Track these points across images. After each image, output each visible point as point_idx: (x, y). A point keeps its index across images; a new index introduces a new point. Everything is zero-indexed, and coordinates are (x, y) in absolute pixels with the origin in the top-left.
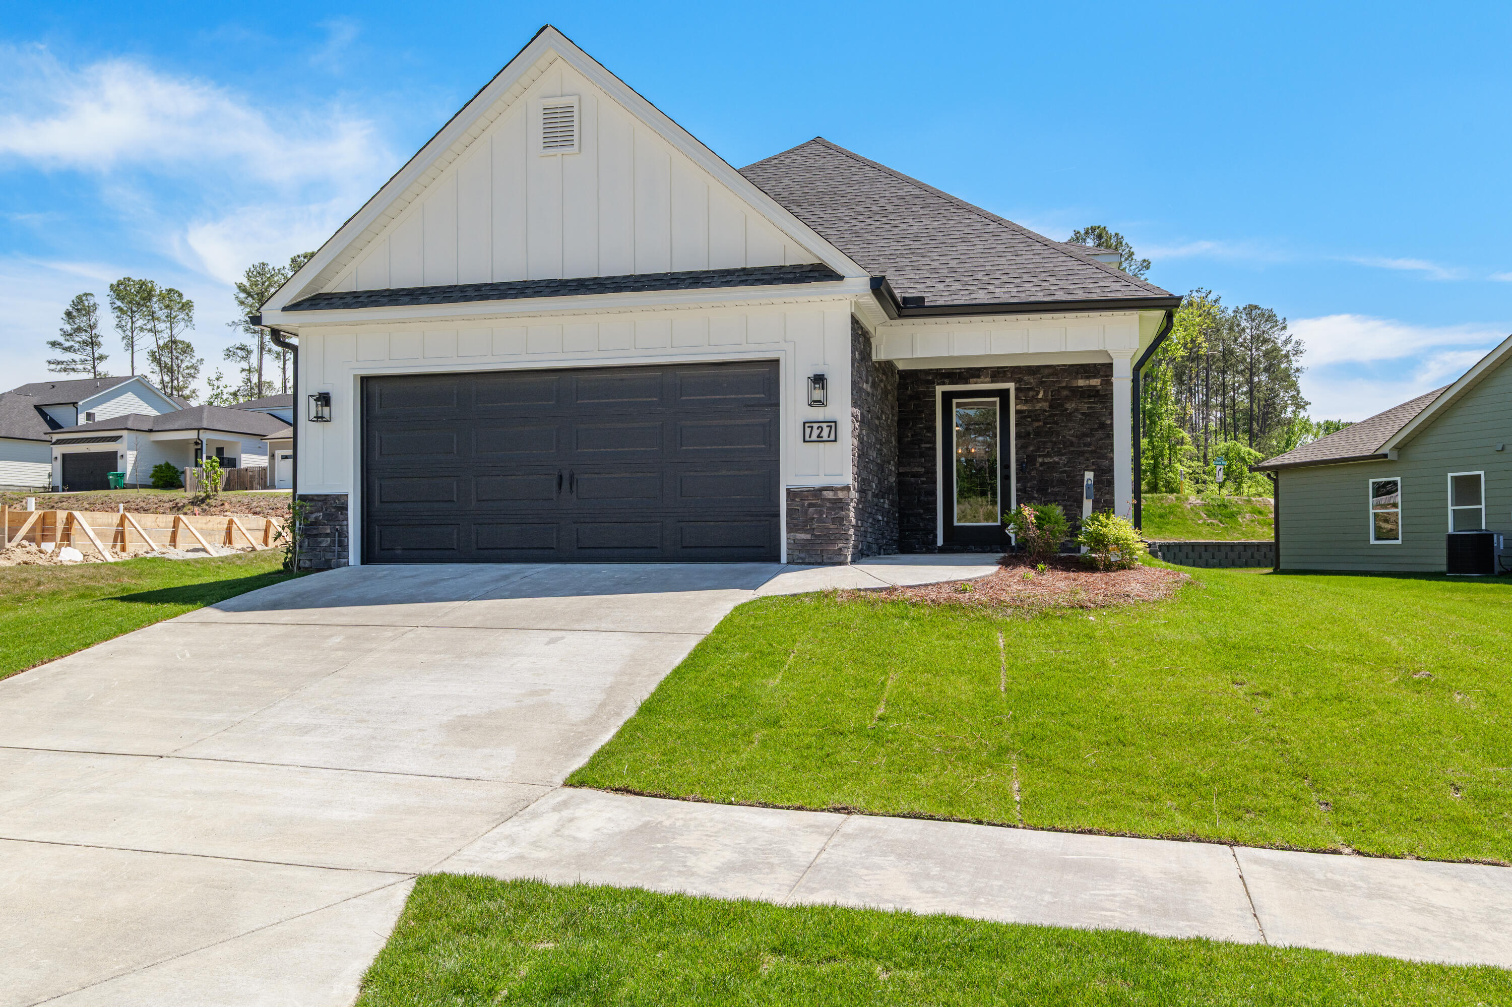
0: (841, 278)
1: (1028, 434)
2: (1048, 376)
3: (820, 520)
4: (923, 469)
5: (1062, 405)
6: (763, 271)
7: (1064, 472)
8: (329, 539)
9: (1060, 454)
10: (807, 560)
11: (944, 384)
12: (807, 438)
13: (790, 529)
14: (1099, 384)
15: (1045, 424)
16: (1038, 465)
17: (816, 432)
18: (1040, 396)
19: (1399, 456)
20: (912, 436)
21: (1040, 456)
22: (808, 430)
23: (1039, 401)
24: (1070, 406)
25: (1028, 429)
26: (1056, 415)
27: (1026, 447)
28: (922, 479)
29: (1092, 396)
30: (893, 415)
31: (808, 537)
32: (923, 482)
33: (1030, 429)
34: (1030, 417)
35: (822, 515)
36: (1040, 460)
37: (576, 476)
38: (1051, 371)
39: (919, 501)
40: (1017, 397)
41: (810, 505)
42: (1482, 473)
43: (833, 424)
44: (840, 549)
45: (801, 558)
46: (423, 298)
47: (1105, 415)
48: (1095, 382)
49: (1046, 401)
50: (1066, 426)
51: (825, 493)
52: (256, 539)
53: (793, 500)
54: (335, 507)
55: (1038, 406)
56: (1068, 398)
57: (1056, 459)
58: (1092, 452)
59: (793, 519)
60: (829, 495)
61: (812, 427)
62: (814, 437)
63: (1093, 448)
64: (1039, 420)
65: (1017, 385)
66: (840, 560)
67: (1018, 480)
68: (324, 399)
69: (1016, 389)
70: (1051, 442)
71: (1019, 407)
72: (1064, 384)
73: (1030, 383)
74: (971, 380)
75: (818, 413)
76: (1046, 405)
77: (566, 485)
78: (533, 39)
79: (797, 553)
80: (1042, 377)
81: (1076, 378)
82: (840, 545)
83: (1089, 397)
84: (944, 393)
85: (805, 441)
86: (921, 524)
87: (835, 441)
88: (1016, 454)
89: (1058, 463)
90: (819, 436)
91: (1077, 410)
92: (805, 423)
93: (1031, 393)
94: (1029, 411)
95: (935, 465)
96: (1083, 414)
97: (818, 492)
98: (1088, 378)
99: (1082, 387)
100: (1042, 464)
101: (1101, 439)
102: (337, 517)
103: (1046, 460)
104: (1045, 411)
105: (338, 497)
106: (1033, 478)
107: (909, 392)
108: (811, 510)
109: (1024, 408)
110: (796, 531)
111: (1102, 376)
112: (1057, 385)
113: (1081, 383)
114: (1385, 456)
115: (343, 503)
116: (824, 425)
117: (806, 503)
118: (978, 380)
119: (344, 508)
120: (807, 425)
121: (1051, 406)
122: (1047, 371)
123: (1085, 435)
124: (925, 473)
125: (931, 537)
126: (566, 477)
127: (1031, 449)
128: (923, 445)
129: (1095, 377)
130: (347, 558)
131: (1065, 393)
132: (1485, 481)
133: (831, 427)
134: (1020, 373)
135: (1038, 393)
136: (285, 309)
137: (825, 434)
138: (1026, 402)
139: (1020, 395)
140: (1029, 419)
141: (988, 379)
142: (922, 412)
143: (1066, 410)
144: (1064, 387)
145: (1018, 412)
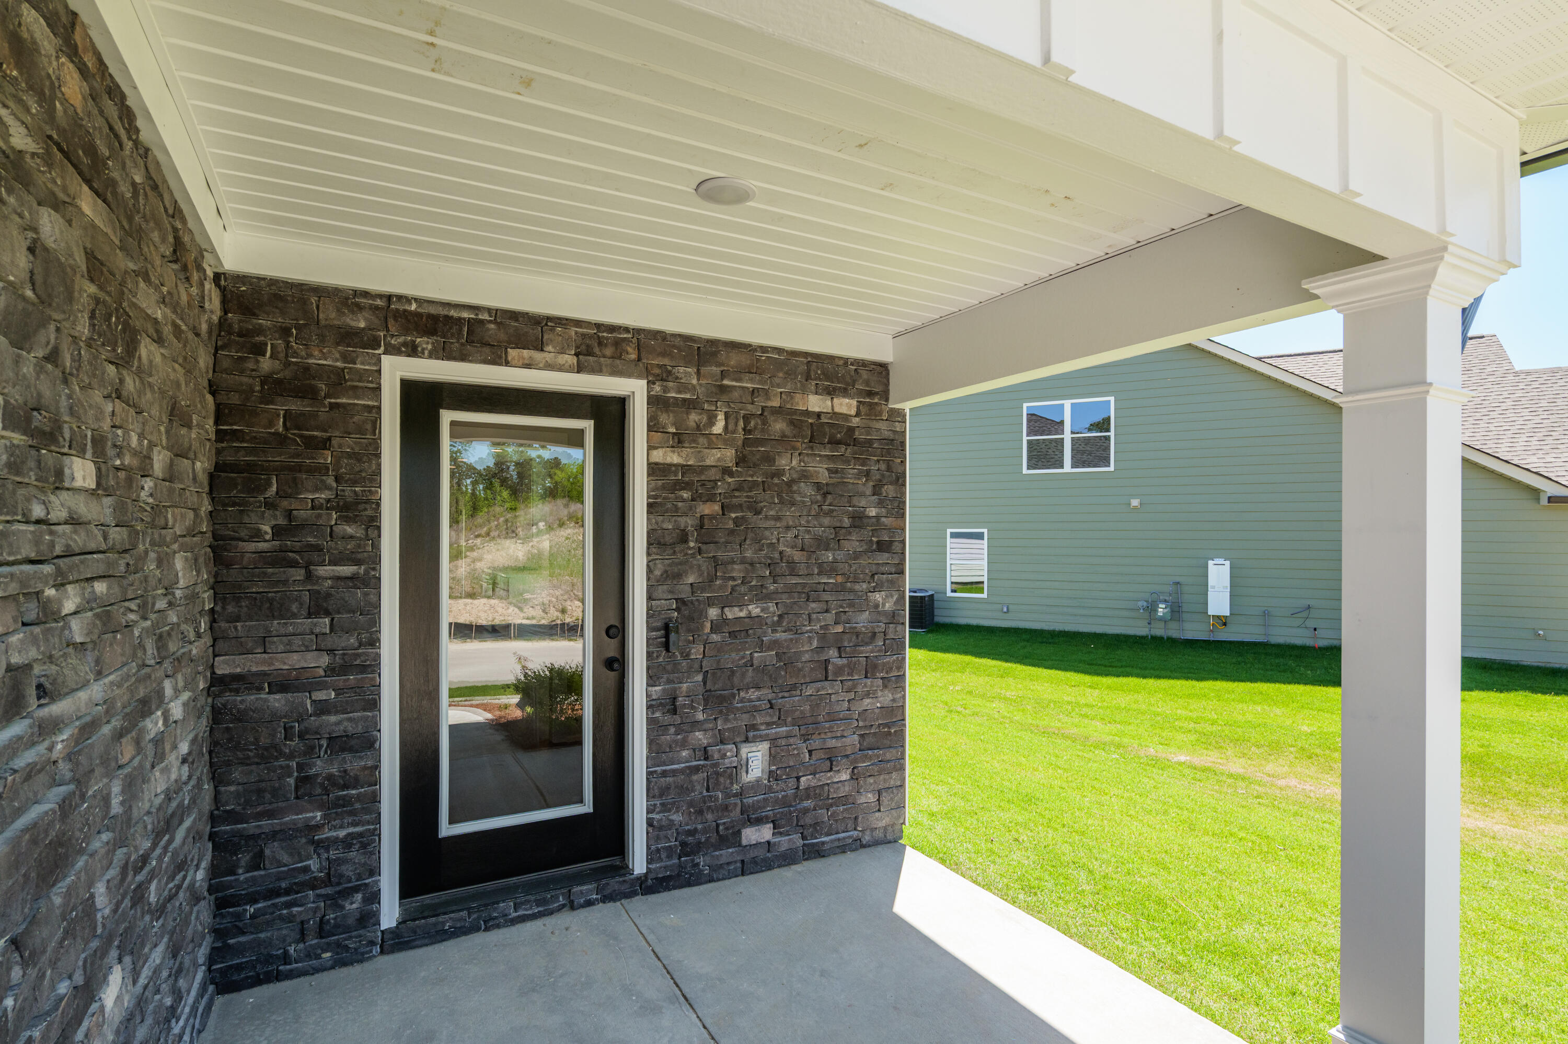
1: (683, 537)
2: (738, 374)
4: (325, 660)
5: (769, 459)
7: (775, 643)
9: (761, 596)
11: (413, 351)
14: (853, 412)
15: (726, 508)
16: (707, 627)
18: (718, 428)
20: (278, 532)
21: (710, 602)
23: (712, 441)
24: (788, 463)
25: (683, 521)
26: (754, 485)
27: (678, 576)
28: (320, 695)
29: (839, 442)
30: (180, 452)
32: (323, 708)
33: (688, 522)
34: (687, 486)
36: (713, 613)
39: (304, 780)
40: (653, 426)
47: (862, 495)
48: (846, 405)
49: (728, 443)
50: (778, 518)
55: (713, 457)
56: (783, 442)
57: (755, 610)
58: (839, 589)
63: (840, 579)
64: (711, 499)
65: (657, 388)
67: (652, 679)
69: (653, 401)
70: (743, 561)
71: (659, 456)
72: (776, 403)
73: (682, 388)
74: (513, 353)
76: (727, 455)
80: (723, 375)
81: (804, 391)
83: (834, 442)
84: (409, 388)
86: (313, 864)
88: (650, 598)
89: (760, 621)
91: (804, 476)
93: (694, 417)
94: (686, 469)
95: (374, 642)
96: (818, 486)
98: (831, 392)
99: (819, 415)
101: (856, 556)
103: (730, 614)
104: (726, 471)
106: (693, 667)
107: (266, 364)
109: (674, 458)
111: (860, 393)
112: (760, 402)
113: (816, 403)
118: (537, 355)
121: (741, 460)
122: (734, 359)
123: (822, 544)
124: (331, 670)
125: (354, 904)
127: (691, 579)
128: (324, 571)
129: (845, 393)
131: (779, 426)
134: (663, 354)
135: (712, 421)
138: (678, 440)
139: (665, 419)
140: (686, 495)
141: (569, 359)
142: (325, 444)
143: (779, 473)
144: (778, 411)
145: (654, 469)
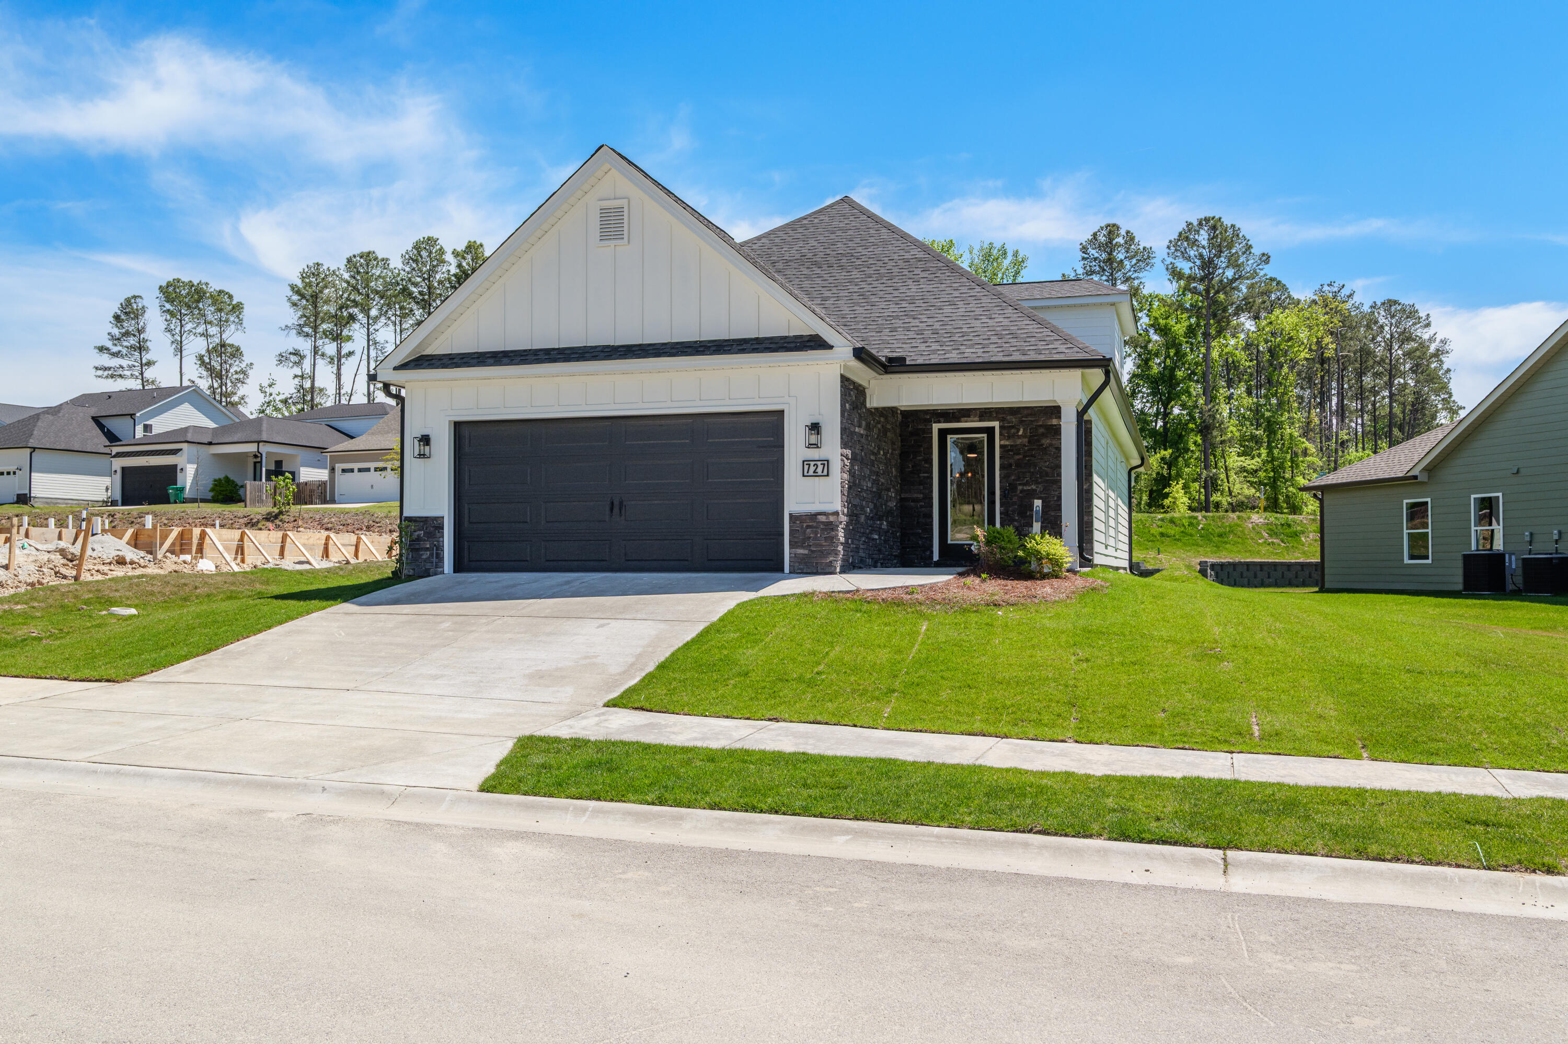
0: (831, 347)
1: (1011, 465)
2: (1027, 416)
3: (816, 538)
4: (922, 496)
5: (1038, 441)
6: (771, 340)
8: (428, 553)
9: (1037, 483)
10: (805, 571)
11: (939, 422)
12: (806, 474)
13: (792, 545)
15: (1025, 457)
16: (1018, 492)
17: (812, 469)
18: (1021, 433)
19: (1429, 478)
20: (912, 466)
21: (1020, 484)
22: (806, 467)
23: (1019, 437)
25: (1010, 461)
26: (1034, 449)
27: (1009, 477)
28: (921, 504)
30: (893, 450)
31: (806, 552)
32: (921, 507)
33: (1011, 461)
34: (1011, 451)
35: (817, 535)
36: (1020, 488)
37: (625, 503)
38: (1029, 411)
39: (918, 523)
40: (1001, 434)
41: (808, 527)
42: (1500, 494)
43: (826, 462)
44: (831, 562)
45: (800, 569)
46: (505, 360)
49: (1025, 437)
50: (1041, 459)
51: (819, 517)
52: (349, 553)
53: (794, 523)
54: (434, 527)
55: (1019, 441)
56: (1043, 435)
57: (1034, 487)
59: (795, 537)
60: (822, 518)
61: (809, 465)
62: (811, 473)
64: (1019, 454)
65: (1002, 423)
66: (831, 571)
67: (1002, 505)
68: (425, 440)
69: (1001, 427)
70: (1030, 472)
71: (1002, 442)
72: (1041, 423)
73: (1012, 422)
74: (962, 419)
75: (814, 454)
76: (1025, 441)
77: (616, 510)
78: (592, 156)
79: (797, 564)
80: (1022, 417)
81: (1051, 418)
82: (831, 559)
84: (940, 430)
85: (804, 476)
86: (920, 542)
87: (828, 475)
88: (1000, 483)
89: (1035, 490)
90: (814, 472)
91: (1051, 445)
92: (804, 461)
93: (1013, 431)
94: (1011, 446)
95: (932, 492)
97: (814, 516)
100: (1022, 491)
102: (435, 534)
103: (1025, 488)
104: (1025, 445)
105: (436, 518)
106: (1014, 503)
107: (910, 429)
108: (808, 530)
109: (1007, 443)
110: (797, 548)
112: (1035, 424)
114: (1415, 477)
115: (440, 524)
116: (819, 463)
117: (805, 525)
118: (969, 419)
119: (441, 527)
120: (805, 463)
121: (1029, 442)
122: (1026, 412)
124: (924, 498)
125: (928, 553)
126: (616, 503)
127: (1013, 478)
128: (922, 475)
130: (443, 567)
131: (1041, 430)
132: (1503, 503)
133: (824, 464)
134: (1003, 414)
135: (1018, 431)
136: (395, 369)
137: (819, 470)
138: (1009, 438)
139: (1004, 432)
140: (1011, 453)
141: (977, 419)
142: (921, 446)
143: (1042, 445)
144: (1041, 426)
145: (1001, 446)
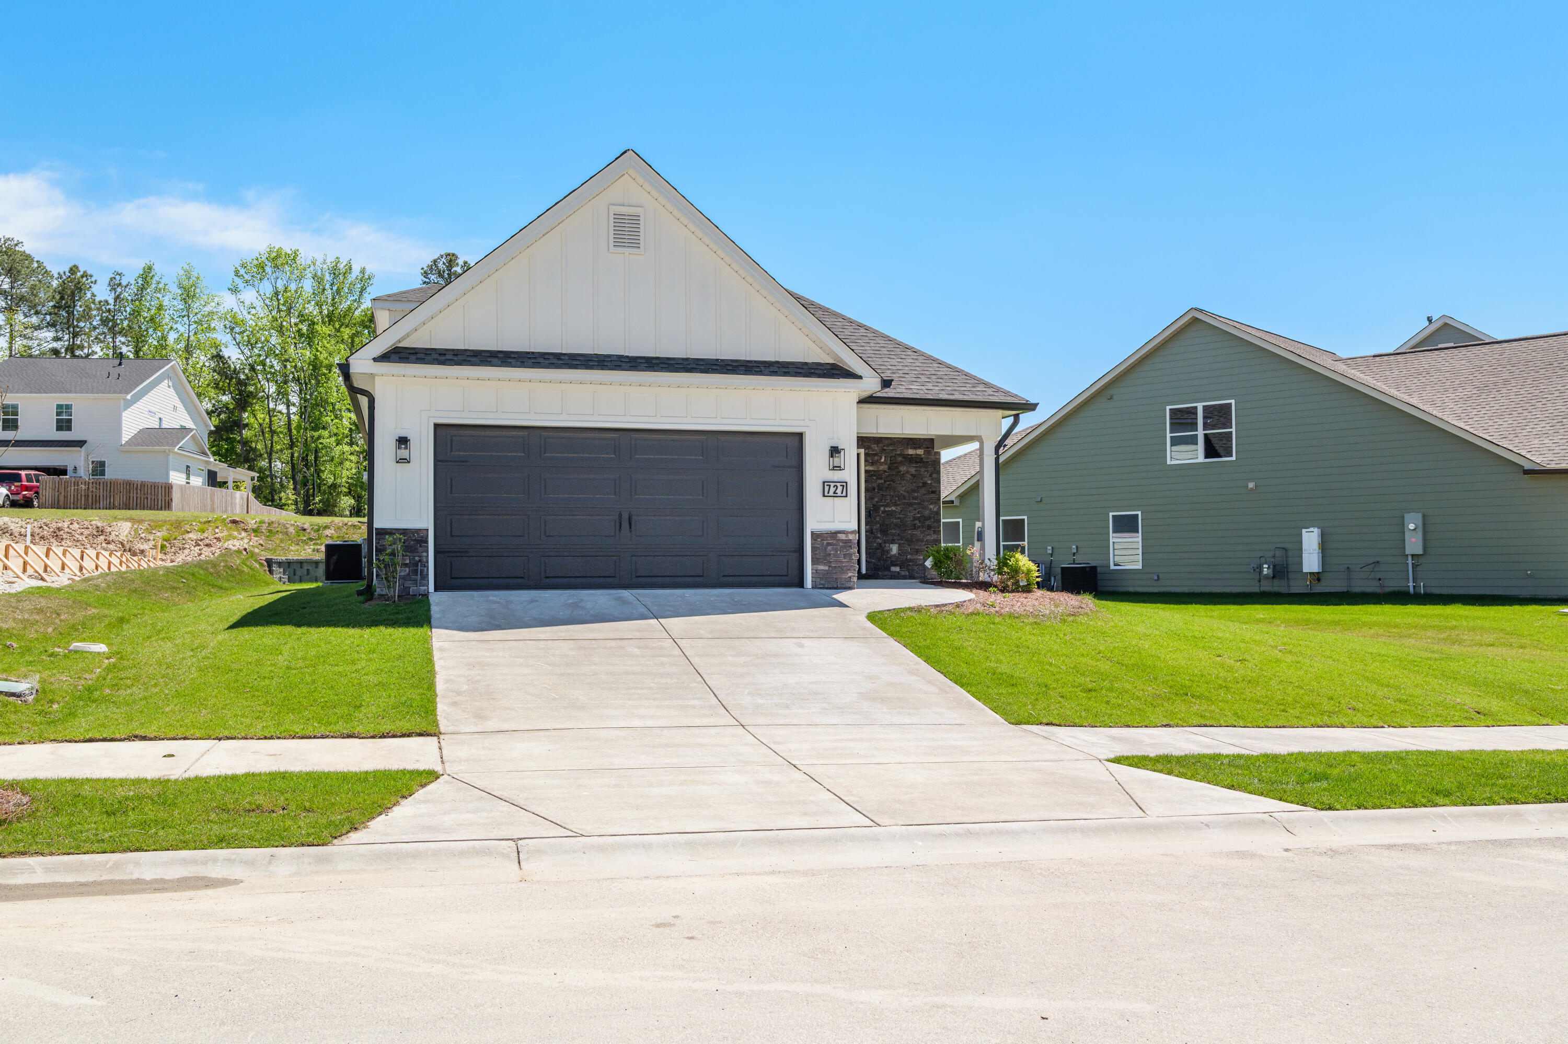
0: (860, 377)
1: (874, 489)
2: (888, 445)
3: (836, 555)
5: (897, 468)
6: (794, 365)
7: (899, 518)
8: (407, 569)
9: (896, 505)
10: (826, 586)
12: (826, 494)
13: (815, 561)
14: (922, 453)
15: (885, 481)
16: (881, 512)
17: (832, 490)
18: (883, 460)
19: (960, 502)
21: (882, 506)
22: (827, 488)
23: (882, 464)
24: (903, 469)
26: (893, 475)
27: (873, 498)
29: (918, 462)
31: (827, 568)
33: (875, 485)
34: (875, 476)
35: (837, 552)
36: (882, 509)
37: (634, 518)
38: (889, 441)
40: (866, 461)
41: (828, 544)
42: (1025, 518)
43: (845, 484)
44: (850, 577)
45: (822, 584)
46: (494, 360)
47: (926, 477)
48: (920, 452)
49: (886, 464)
50: (900, 484)
51: (839, 535)
53: (816, 540)
54: (415, 540)
55: (881, 468)
56: (901, 463)
57: (893, 508)
58: (919, 504)
59: (816, 554)
60: (843, 537)
61: (830, 486)
62: (831, 493)
63: (919, 501)
64: (881, 479)
65: (867, 451)
66: (850, 586)
67: (866, 525)
68: (403, 441)
69: (866, 454)
70: (890, 495)
71: (867, 468)
72: (899, 452)
73: (875, 450)
75: (837, 476)
76: (885, 467)
77: (625, 525)
78: (616, 159)
79: (818, 580)
80: (884, 446)
81: (908, 449)
82: (850, 574)
83: (917, 462)
85: (824, 496)
87: (846, 496)
88: (866, 504)
89: (895, 512)
90: (834, 493)
91: (908, 472)
92: (824, 483)
93: (876, 458)
94: (874, 471)
96: (912, 475)
97: (834, 534)
98: (915, 448)
99: (911, 455)
100: (883, 512)
101: (924, 495)
102: (417, 549)
103: (887, 509)
104: (885, 471)
105: (418, 531)
106: (877, 522)
108: (829, 548)
109: (871, 468)
110: (818, 564)
111: (924, 448)
112: (894, 452)
113: (911, 452)
114: (952, 502)
115: (422, 537)
116: (838, 485)
117: (825, 542)
119: (424, 541)
120: (826, 484)
121: (889, 468)
122: (886, 442)
123: (913, 491)
126: (625, 516)
127: (876, 500)
129: (919, 448)
130: (428, 586)
131: (900, 459)
132: (1028, 524)
133: (843, 486)
134: (868, 442)
135: (881, 459)
136: (375, 360)
137: (839, 491)
138: (872, 464)
139: (868, 458)
140: (875, 478)
143: (900, 472)
144: (899, 455)
145: (866, 471)
